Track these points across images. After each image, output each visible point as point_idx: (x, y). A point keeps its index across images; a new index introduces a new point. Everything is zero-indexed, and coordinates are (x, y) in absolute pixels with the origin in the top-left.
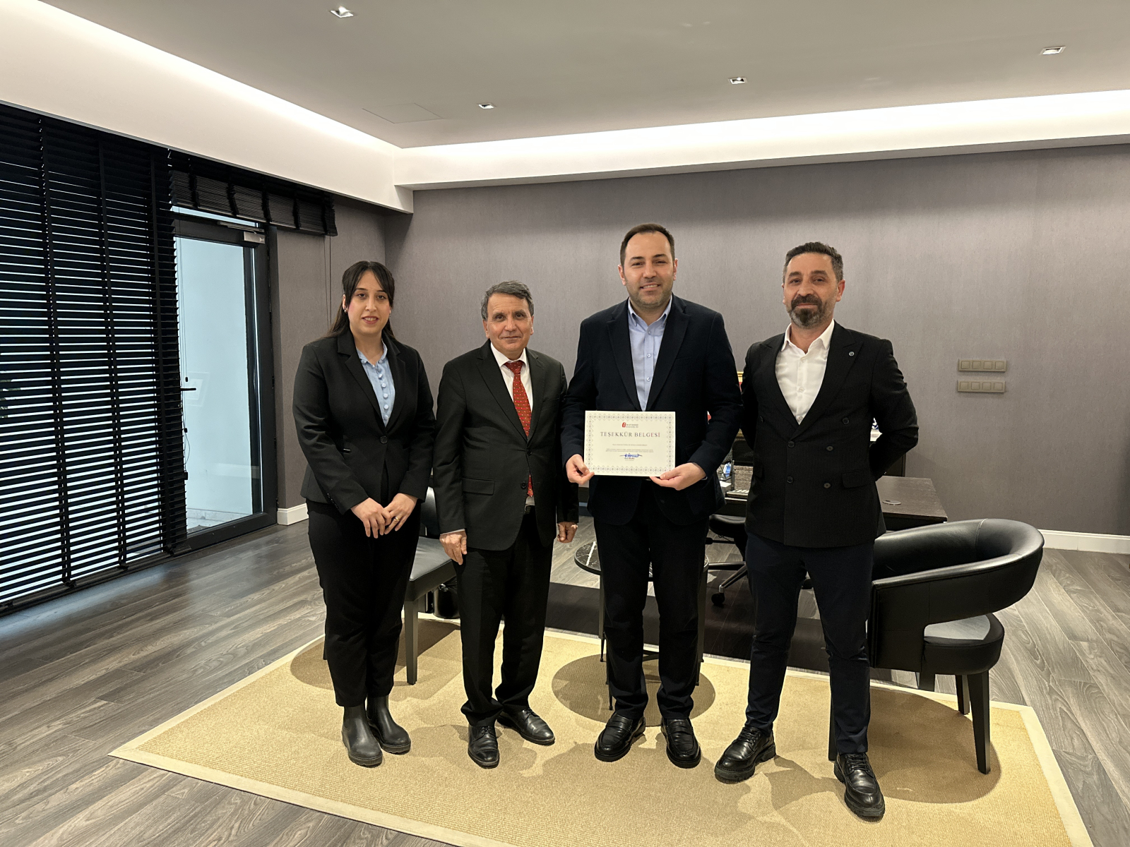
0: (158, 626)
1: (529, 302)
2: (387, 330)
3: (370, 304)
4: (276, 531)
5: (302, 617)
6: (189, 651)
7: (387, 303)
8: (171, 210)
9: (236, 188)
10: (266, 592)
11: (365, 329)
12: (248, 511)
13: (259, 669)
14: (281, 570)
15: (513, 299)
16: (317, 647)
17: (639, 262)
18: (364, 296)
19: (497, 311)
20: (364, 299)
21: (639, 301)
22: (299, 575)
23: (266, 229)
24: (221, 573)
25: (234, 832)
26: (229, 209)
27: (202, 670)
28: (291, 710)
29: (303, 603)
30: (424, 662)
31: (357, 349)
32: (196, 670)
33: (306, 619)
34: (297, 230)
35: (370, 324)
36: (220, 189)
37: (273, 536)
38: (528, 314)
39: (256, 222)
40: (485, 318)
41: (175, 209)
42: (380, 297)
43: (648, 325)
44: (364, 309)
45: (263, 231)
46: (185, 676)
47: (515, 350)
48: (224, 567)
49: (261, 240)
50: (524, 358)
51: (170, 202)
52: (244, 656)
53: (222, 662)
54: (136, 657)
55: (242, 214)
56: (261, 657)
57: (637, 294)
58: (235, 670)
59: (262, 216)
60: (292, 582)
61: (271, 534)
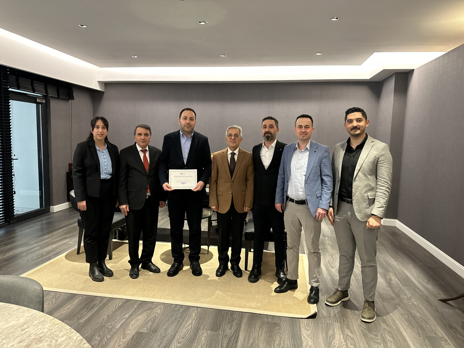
0: (9, 247)
1: (150, 131)
2: (106, 139)
3: (100, 130)
4: (49, 215)
5: (66, 242)
6: (24, 254)
7: (106, 130)
8: (9, 90)
9: (35, 82)
10: (50, 235)
11: (99, 138)
12: (38, 207)
13: (53, 258)
14: (55, 228)
15: (145, 129)
16: (74, 251)
17: (186, 118)
18: (98, 127)
19: (139, 132)
20: (98, 128)
21: (184, 130)
22: (62, 229)
23: (45, 97)
24: (30, 230)
25: (53, 302)
26: (32, 89)
27: (31, 260)
28: (67, 269)
29: (66, 238)
30: (115, 253)
31: (96, 145)
32: (29, 260)
33: (68, 243)
34: (58, 98)
35: (100, 136)
36: (28, 82)
37: (49, 216)
38: (149, 135)
39: (41, 94)
40: (135, 135)
41: (10, 89)
42: (104, 128)
43: (187, 138)
44: (98, 132)
45: (44, 98)
46: (25, 262)
47: (144, 146)
48: (31, 227)
49: (44, 101)
50: (147, 148)
51: (8, 87)
52: (46, 255)
53: (38, 257)
54: (3, 257)
55: (37, 92)
56: (53, 255)
57: (184, 128)
58: (44, 259)
59: (45, 92)
60: (60, 231)
61: (48, 215)
